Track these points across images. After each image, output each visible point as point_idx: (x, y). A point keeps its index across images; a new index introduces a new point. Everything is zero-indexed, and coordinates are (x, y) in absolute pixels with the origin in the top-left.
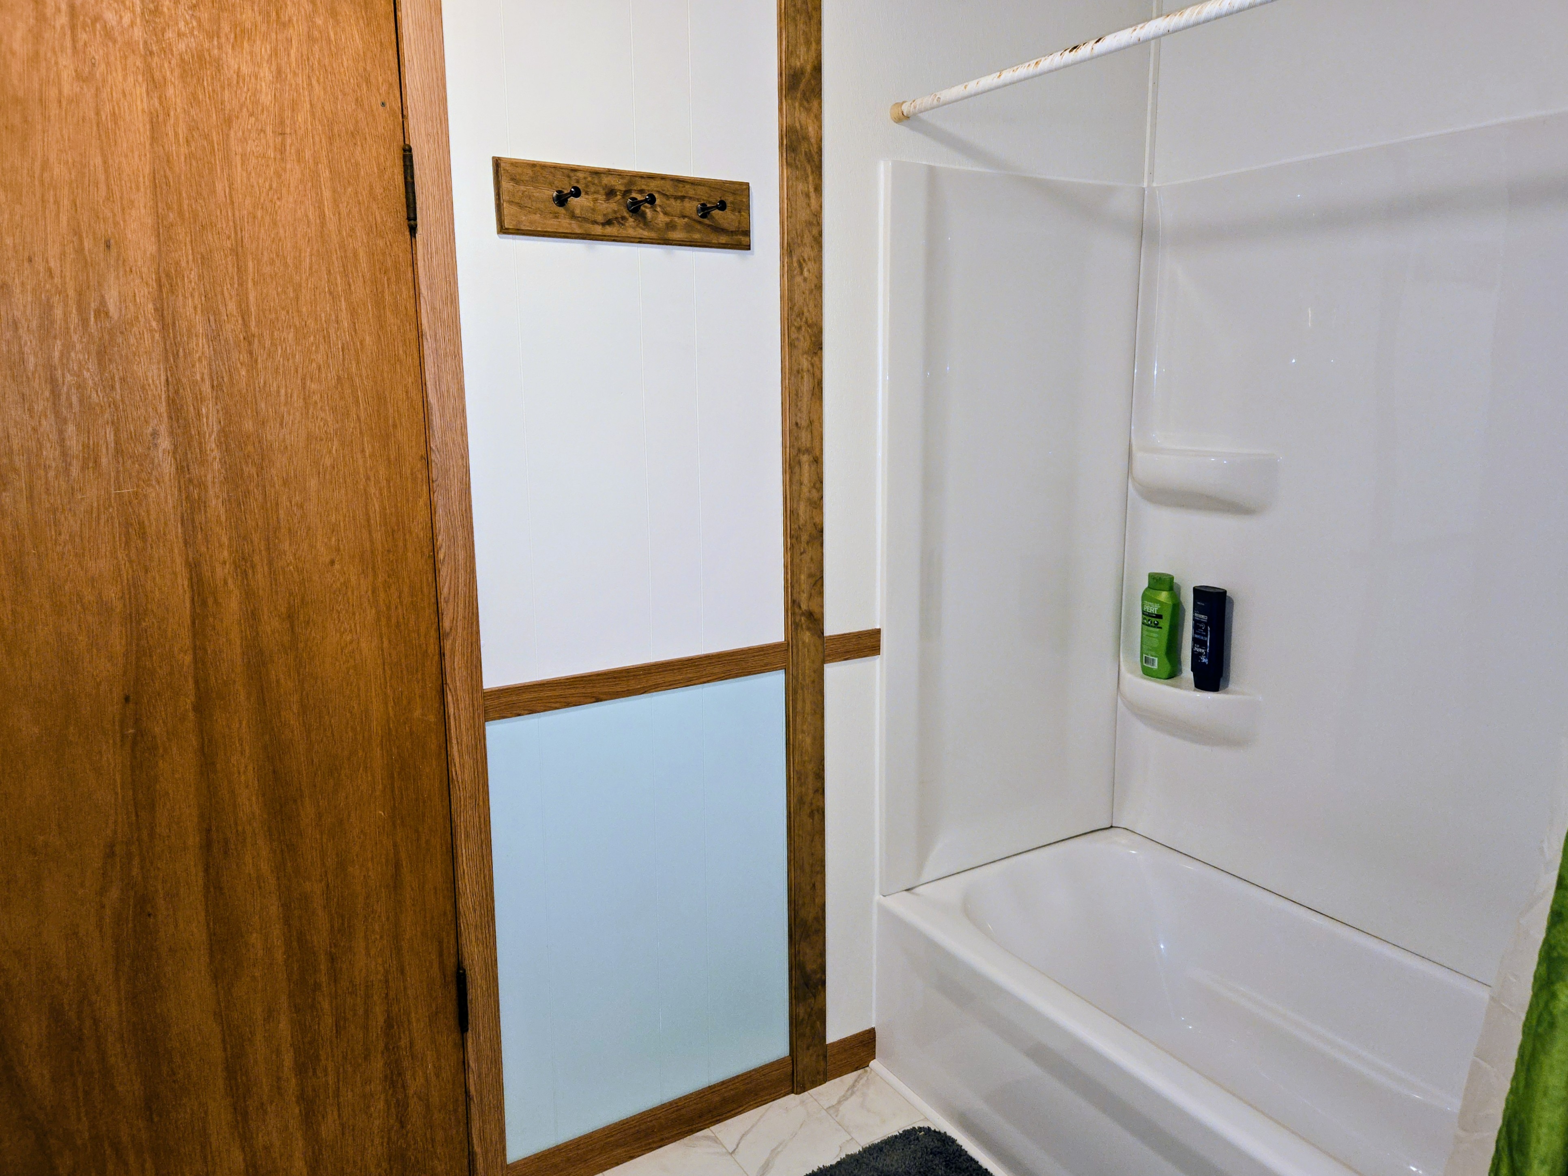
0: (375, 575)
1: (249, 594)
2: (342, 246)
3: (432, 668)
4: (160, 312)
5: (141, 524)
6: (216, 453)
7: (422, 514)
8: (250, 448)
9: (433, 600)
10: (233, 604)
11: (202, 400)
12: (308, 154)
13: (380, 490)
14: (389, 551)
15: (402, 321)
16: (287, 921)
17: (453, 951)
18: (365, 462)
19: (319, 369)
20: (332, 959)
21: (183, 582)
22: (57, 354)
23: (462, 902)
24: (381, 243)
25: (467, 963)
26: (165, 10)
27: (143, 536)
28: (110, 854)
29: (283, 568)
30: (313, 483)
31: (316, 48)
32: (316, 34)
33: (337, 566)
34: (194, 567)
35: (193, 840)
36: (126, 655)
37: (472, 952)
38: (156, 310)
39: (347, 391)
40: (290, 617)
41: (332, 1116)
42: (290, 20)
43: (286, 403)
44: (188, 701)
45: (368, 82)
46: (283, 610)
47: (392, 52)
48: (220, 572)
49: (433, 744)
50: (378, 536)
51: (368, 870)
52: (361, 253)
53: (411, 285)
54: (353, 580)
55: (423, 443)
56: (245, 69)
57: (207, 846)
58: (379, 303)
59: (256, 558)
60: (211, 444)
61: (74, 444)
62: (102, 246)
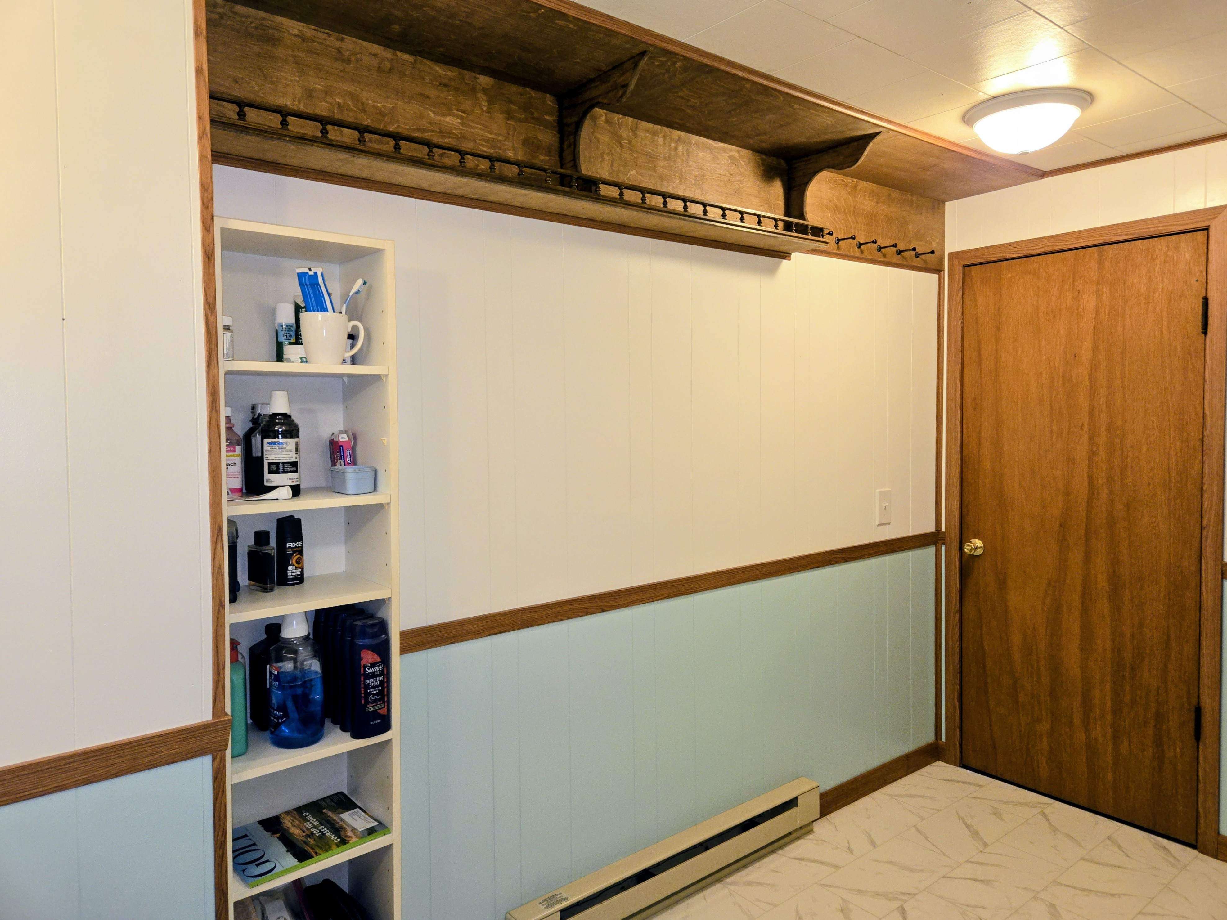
0: (1170, 494)
1: (1111, 493)
2: (1170, 345)
3: (1196, 543)
4: (1090, 379)
5: (1074, 459)
6: (1105, 433)
7: (1198, 467)
8: (1119, 432)
9: (1199, 510)
10: (1104, 496)
11: (1102, 412)
12: (1158, 309)
13: (1177, 453)
14: (1178, 482)
15: (1196, 376)
16: (1113, 640)
17: (1196, 695)
18: (1170, 440)
19: (1153, 398)
20: (1132, 669)
21: (1086, 483)
22: (1054, 396)
23: (1202, 670)
24: (1189, 341)
25: (1202, 704)
26: (1107, 267)
27: (1074, 463)
28: (1049, 584)
29: (1127, 484)
30: (1145, 448)
31: (1167, 265)
32: (1168, 259)
33: (1152, 486)
34: (1090, 478)
35: (1079, 589)
36: (1063, 508)
37: (1207, 702)
38: (1089, 378)
39: (1165, 408)
40: (1128, 506)
41: (1126, 743)
42: (1157, 257)
43: (1136, 413)
44: (1082, 532)
45: (1190, 272)
46: (1125, 502)
47: (1203, 258)
48: (1101, 481)
49: (1193, 583)
50: (1173, 474)
51: (1153, 632)
52: (1178, 347)
53: (1202, 359)
54: (1159, 493)
55: (1201, 433)
56: (1135, 281)
57: (1083, 594)
58: (1185, 368)
59: (1116, 479)
60: (1103, 429)
61: (1055, 428)
62: (1073, 356)
